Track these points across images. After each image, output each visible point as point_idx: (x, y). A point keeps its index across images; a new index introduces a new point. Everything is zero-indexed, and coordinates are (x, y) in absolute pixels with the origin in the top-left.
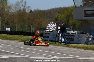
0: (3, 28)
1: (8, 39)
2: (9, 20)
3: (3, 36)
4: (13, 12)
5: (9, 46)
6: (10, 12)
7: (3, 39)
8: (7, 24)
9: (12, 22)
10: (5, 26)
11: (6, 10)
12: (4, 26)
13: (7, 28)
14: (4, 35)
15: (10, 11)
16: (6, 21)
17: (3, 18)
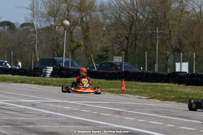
0: (167, 65)
1: (180, 98)
2: (184, 37)
3: (165, 91)
4: (198, 10)
5: (186, 123)
6: (188, 13)
7: (165, 99)
8: (178, 52)
9: (193, 45)
10: (171, 57)
11: (175, 5)
12: (167, 58)
13: (178, 65)
14: (168, 86)
15: (189, 9)
16: (174, 41)
17: (166, 32)
